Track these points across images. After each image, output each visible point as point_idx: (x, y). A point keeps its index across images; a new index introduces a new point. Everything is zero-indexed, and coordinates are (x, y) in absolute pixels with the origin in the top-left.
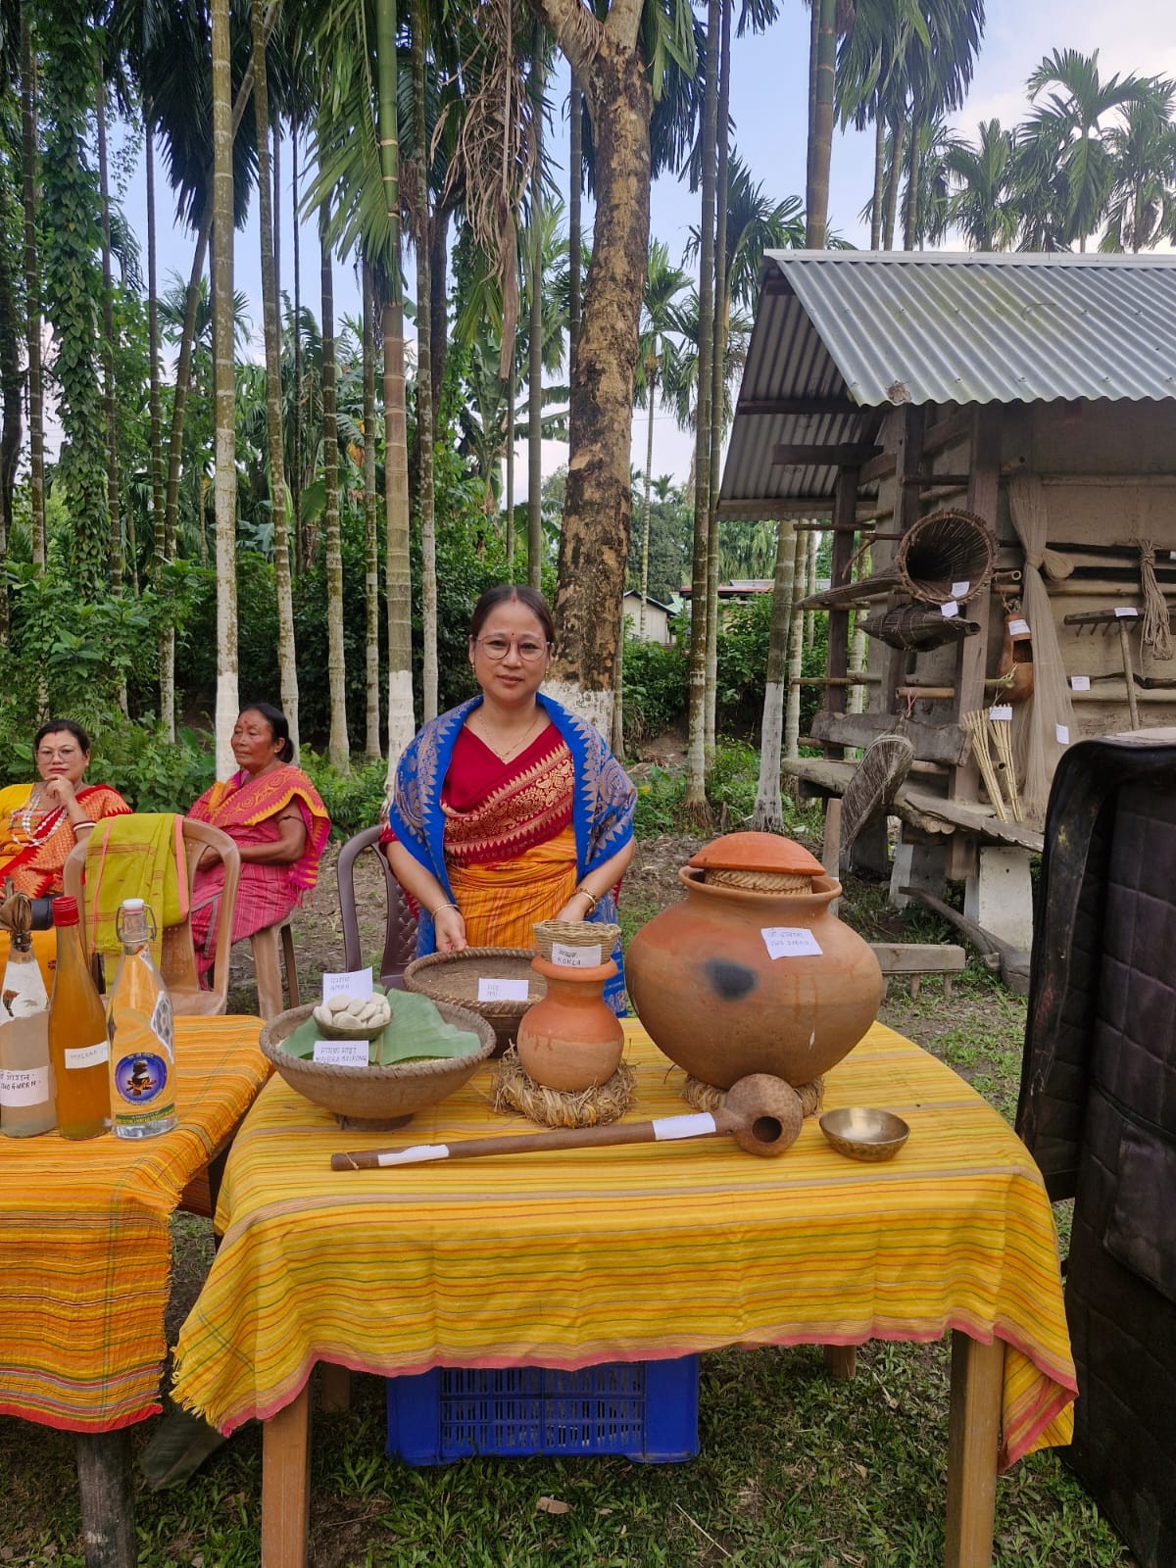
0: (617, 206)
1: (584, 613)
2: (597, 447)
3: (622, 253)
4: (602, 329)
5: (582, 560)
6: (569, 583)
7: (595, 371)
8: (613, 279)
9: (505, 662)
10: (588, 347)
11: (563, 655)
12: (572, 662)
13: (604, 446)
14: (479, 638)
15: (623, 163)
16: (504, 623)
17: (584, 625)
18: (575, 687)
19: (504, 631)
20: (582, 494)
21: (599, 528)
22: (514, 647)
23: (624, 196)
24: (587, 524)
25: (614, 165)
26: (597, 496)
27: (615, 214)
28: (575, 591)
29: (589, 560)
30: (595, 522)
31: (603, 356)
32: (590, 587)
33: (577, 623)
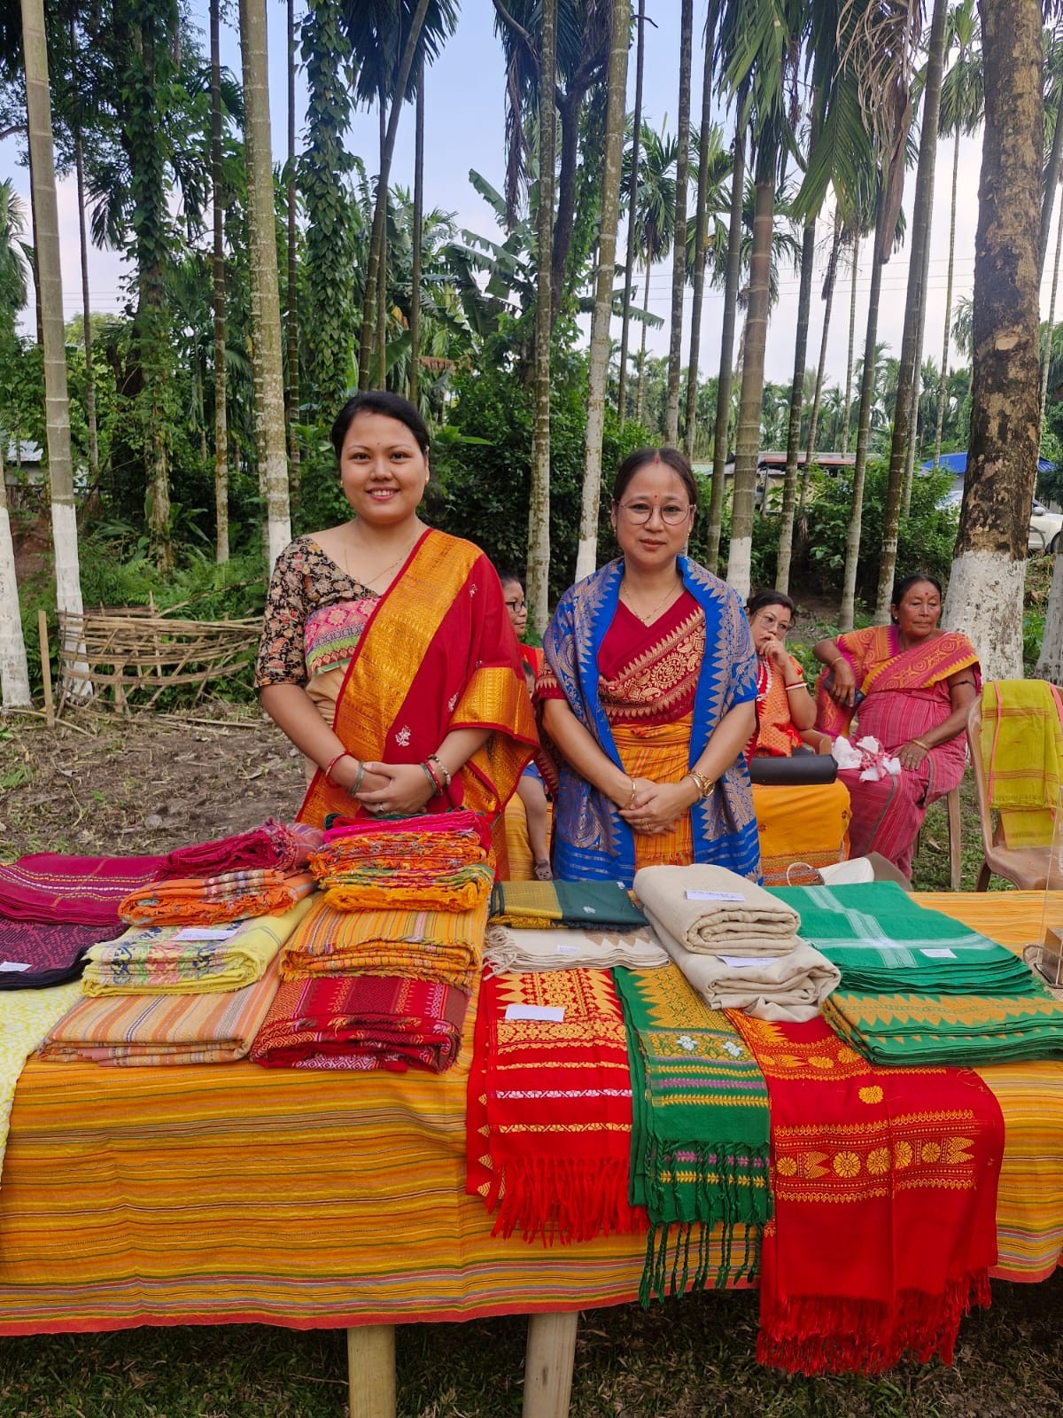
0: (1021, 96)
1: (1013, 486)
2: (1019, 329)
3: (1030, 141)
4: (1016, 215)
5: (1010, 436)
6: (997, 458)
7: (1013, 256)
8: (1024, 166)
9: (647, 526)
10: (1001, 232)
11: (993, 526)
12: (1003, 533)
13: (1026, 328)
14: (623, 502)
15: (1025, 52)
16: (649, 486)
17: (1013, 498)
18: (1007, 556)
19: (647, 494)
20: (1006, 373)
21: (1025, 406)
22: (656, 511)
23: (1027, 86)
24: (1013, 402)
25: (1016, 54)
26: (1021, 375)
27: (1019, 103)
28: (1004, 465)
29: (1017, 436)
30: (1022, 401)
31: (1019, 242)
32: (1017, 462)
33: (1007, 496)
